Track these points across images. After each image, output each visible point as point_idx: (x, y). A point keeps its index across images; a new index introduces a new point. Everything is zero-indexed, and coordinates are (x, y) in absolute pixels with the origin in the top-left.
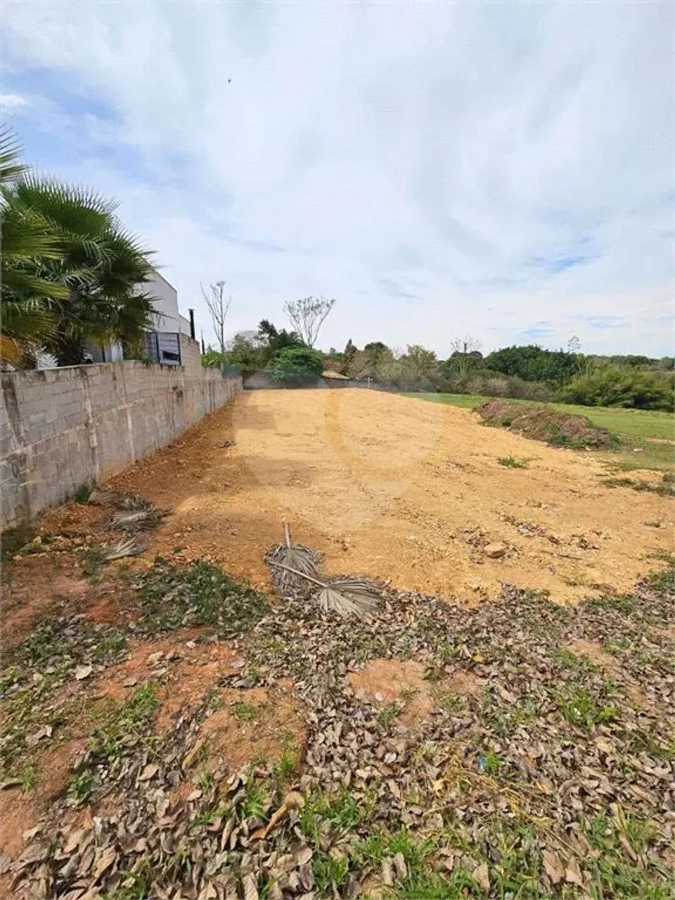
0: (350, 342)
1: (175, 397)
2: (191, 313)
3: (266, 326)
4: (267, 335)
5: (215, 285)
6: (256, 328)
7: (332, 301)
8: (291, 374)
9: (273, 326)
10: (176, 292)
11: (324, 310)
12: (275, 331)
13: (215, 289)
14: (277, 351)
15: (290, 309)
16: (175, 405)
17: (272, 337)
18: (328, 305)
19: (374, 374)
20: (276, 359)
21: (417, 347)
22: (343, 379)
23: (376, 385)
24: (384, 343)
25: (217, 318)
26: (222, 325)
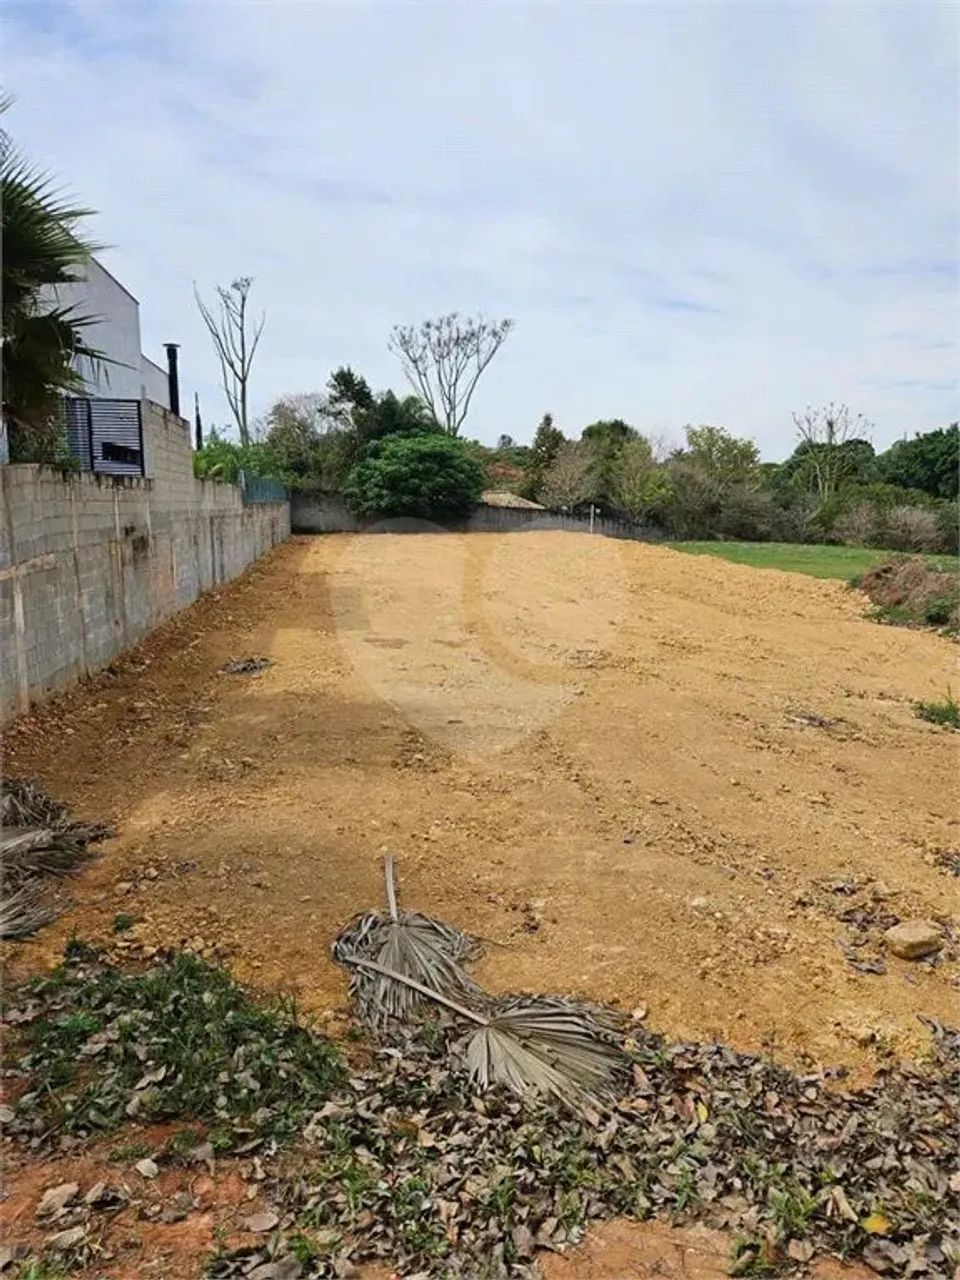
0: (548, 420)
1: (129, 552)
2: (172, 352)
3: (348, 385)
4: (348, 406)
5: (227, 288)
6: (325, 390)
7: (506, 324)
8: (406, 499)
9: (363, 383)
10: (138, 303)
11: (487, 343)
12: (368, 396)
13: (226, 297)
14: (373, 442)
15: (405, 343)
16: (129, 569)
17: (363, 411)
18: (495, 334)
19: (604, 496)
20: (371, 461)
21: (710, 430)
22: (531, 510)
23: (609, 524)
24: (628, 422)
25: (232, 365)
26: (243, 381)
